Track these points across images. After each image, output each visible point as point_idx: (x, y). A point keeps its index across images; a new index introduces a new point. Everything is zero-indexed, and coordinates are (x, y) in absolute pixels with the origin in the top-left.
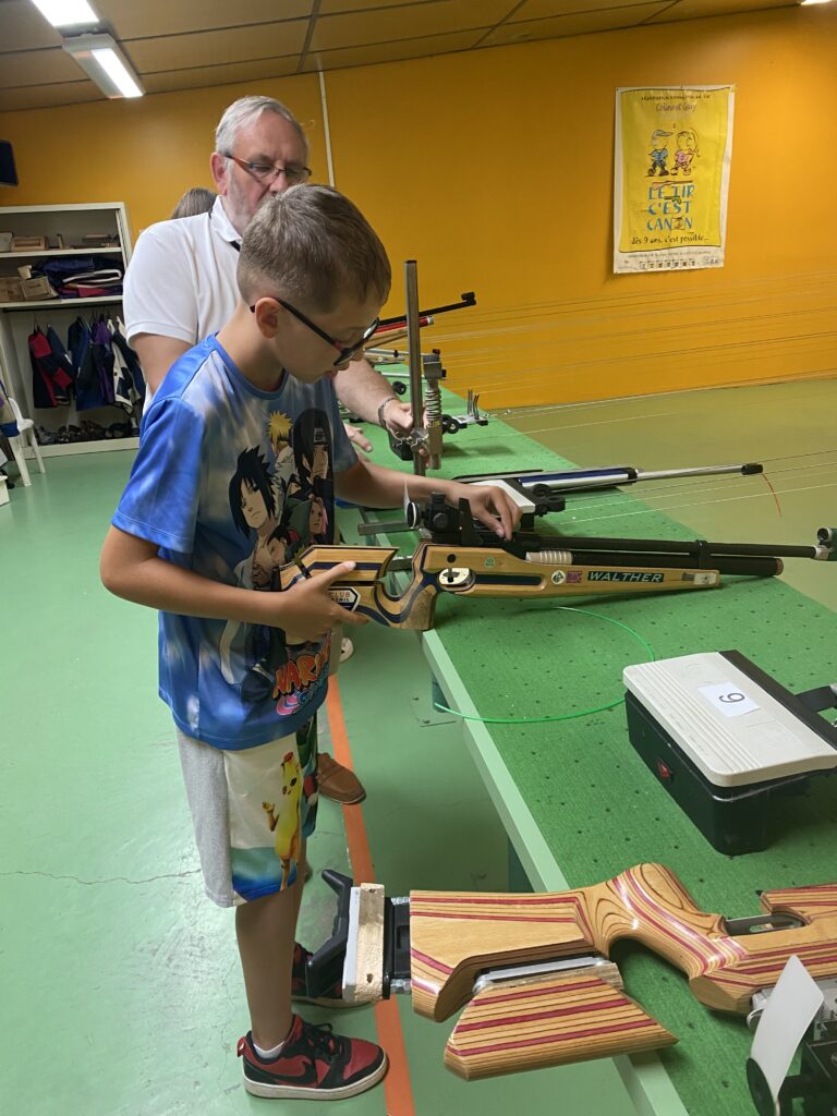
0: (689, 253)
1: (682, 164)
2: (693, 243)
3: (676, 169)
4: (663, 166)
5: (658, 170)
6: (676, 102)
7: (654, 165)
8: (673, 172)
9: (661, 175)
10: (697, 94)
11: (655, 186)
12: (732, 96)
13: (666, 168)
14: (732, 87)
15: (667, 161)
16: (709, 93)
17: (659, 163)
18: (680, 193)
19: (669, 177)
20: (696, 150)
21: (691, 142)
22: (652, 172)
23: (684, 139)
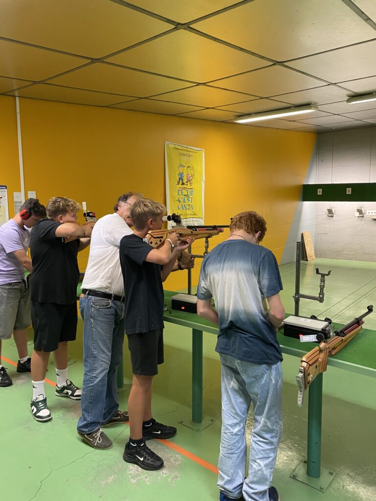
0: (193, 221)
1: (189, 181)
2: (194, 216)
3: (187, 182)
4: (182, 181)
5: (181, 182)
6: (186, 153)
7: (179, 180)
8: (186, 183)
9: (182, 184)
10: (192, 150)
11: (180, 189)
12: (204, 154)
13: (184, 182)
14: (204, 150)
15: (184, 178)
16: (196, 151)
17: (181, 179)
18: (189, 194)
19: (185, 186)
20: (194, 175)
21: (192, 171)
22: (179, 182)
23: (189, 169)
